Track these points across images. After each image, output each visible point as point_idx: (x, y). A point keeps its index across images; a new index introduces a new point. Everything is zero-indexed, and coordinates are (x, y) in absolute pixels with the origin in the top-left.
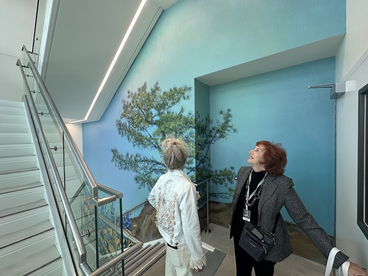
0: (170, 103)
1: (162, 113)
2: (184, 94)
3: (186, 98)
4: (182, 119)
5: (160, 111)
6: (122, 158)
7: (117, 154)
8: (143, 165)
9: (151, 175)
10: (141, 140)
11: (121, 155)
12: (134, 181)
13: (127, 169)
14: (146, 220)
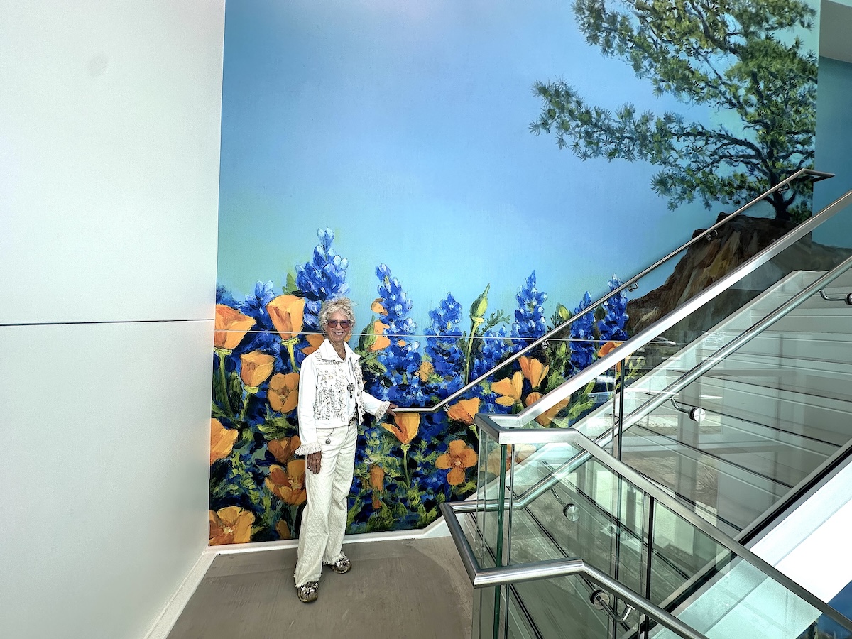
0: (773, 20)
1: (754, 33)
2: (802, 16)
3: (806, 25)
4: (796, 61)
5: (749, 26)
6: (598, 121)
7: (573, 105)
8: (691, 146)
9: (714, 169)
10: (685, 79)
11: (597, 112)
12: (653, 189)
13: (623, 154)
14: (691, 285)
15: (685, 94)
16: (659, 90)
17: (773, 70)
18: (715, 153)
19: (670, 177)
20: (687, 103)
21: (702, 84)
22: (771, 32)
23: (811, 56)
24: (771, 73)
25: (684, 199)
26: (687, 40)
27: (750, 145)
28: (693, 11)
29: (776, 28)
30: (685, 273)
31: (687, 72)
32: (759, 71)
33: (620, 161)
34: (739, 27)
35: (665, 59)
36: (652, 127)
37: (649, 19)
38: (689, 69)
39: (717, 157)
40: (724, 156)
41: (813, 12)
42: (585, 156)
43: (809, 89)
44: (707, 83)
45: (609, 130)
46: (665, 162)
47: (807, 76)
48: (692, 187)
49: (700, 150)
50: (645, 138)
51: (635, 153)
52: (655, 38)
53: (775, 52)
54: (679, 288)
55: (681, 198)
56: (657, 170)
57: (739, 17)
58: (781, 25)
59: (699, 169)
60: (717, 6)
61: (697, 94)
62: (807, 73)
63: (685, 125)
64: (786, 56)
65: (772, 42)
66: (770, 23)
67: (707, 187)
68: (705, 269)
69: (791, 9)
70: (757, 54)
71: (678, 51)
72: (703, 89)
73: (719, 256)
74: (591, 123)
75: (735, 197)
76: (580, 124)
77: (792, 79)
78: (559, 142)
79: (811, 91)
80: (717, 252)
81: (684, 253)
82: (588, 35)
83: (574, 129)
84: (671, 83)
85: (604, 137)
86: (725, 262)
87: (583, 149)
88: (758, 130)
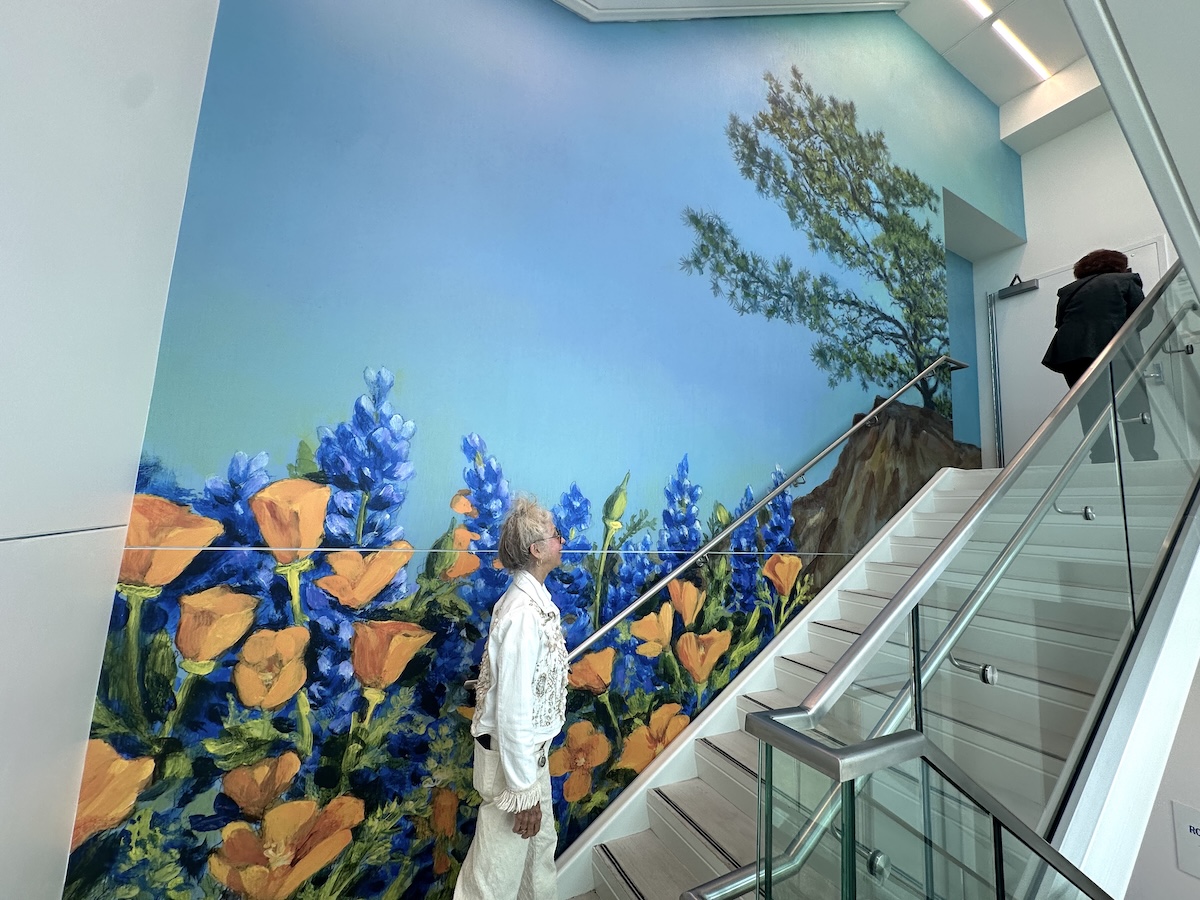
1: (893, 206)
2: (929, 199)
3: (933, 209)
4: (928, 243)
5: (888, 198)
6: (755, 269)
7: (728, 245)
8: (846, 315)
9: (868, 344)
10: (837, 239)
11: (753, 259)
12: (813, 360)
13: (782, 314)
14: (855, 481)
15: (837, 255)
16: (814, 246)
17: (911, 247)
18: (868, 327)
19: (828, 348)
20: (840, 266)
21: (853, 249)
22: (907, 209)
23: (939, 241)
24: (909, 250)
25: (842, 375)
26: (837, 198)
27: (897, 324)
28: (840, 168)
30: (848, 466)
31: (839, 233)
33: (778, 321)
34: (881, 197)
35: (818, 214)
36: (809, 286)
37: (802, 166)
38: (839, 228)
39: (870, 332)
40: (876, 332)
41: (937, 198)
42: (742, 309)
43: (940, 273)
44: (857, 248)
45: (766, 283)
46: (823, 330)
47: (938, 260)
48: (849, 363)
49: (854, 322)
50: (802, 299)
51: (794, 314)
52: (808, 188)
54: (843, 485)
55: (840, 375)
56: (816, 338)
57: (881, 185)
58: (914, 203)
59: (854, 343)
60: (861, 169)
61: (849, 258)
62: (938, 257)
63: (840, 290)
66: (906, 199)
67: (863, 364)
68: (866, 462)
69: (921, 190)
70: (897, 228)
71: (829, 208)
72: (853, 254)
73: (878, 447)
74: (748, 270)
75: (888, 379)
76: (737, 270)
77: (926, 260)
78: (713, 288)
79: (941, 275)
80: (877, 441)
81: (847, 441)
82: (742, 166)
83: (729, 274)
84: (824, 241)
85: (761, 290)
86: (884, 454)
87: (740, 301)
88: (903, 309)
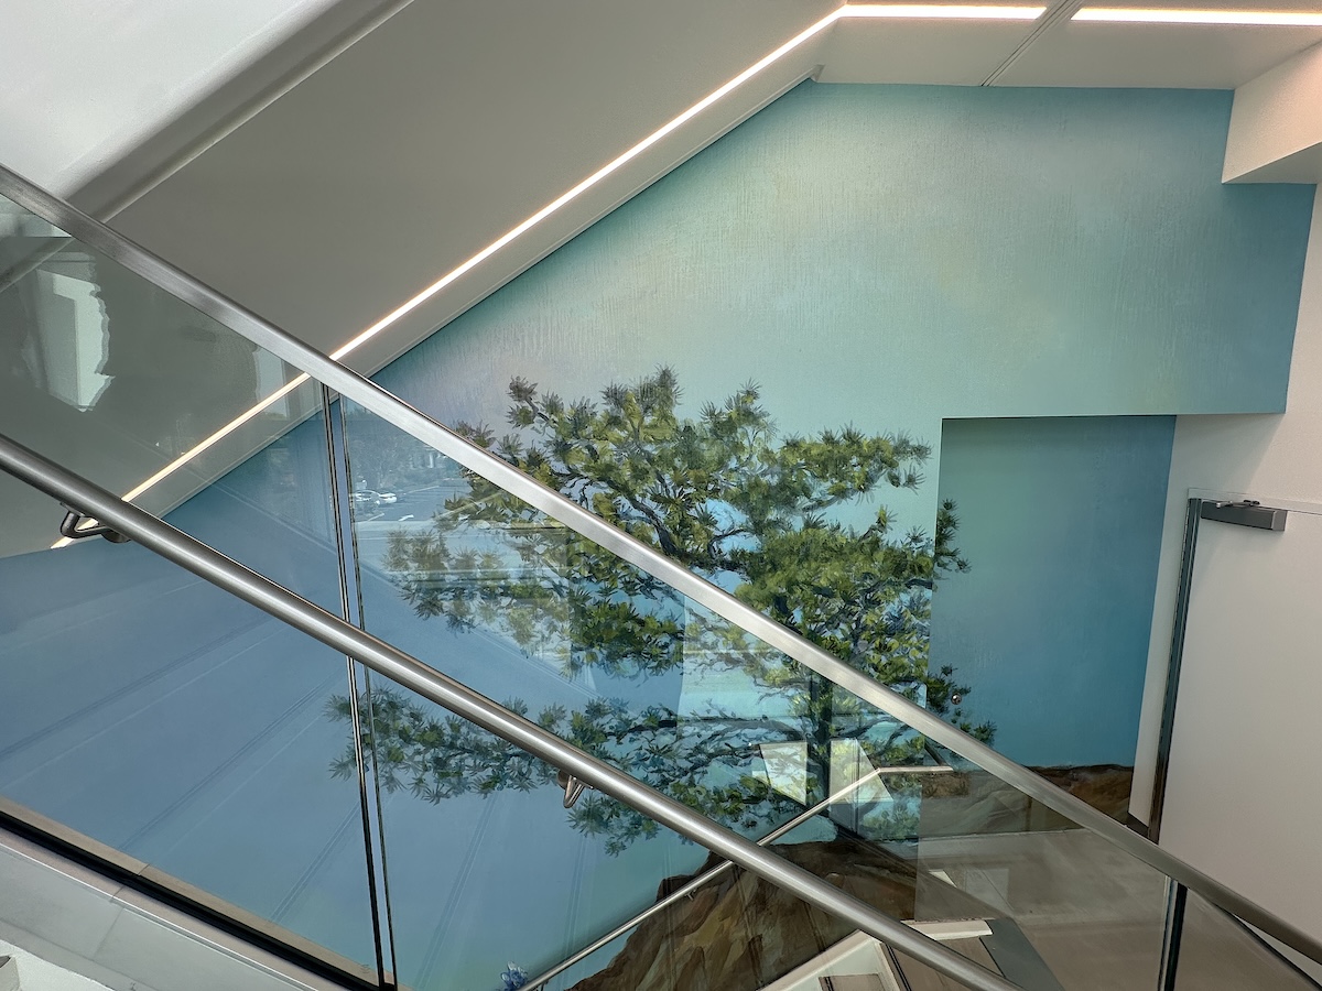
0: (821, 488)
1: (776, 523)
2: (892, 465)
3: (903, 480)
4: (879, 556)
5: (763, 513)
6: (455, 738)
7: (405, 722)
8: (646, 746)
9: (696, 777)
10: (626, 637)
11: (451, 726)
13: (509, 782)
14: (660, 965)
17: (823, 582)
18: (698, 750)
19: (607, 803)
20: (633, 677)
22: (816, 515)
23: (915, 539)
24: (819, 590)
25: (637, 833)
27: (774, 726)
28: (635, 513)
29: (830, 502)
31: (629, 625)
32: (791, 591)
33: (507, 795)
34: (740, 518)
36: (564, 729)
37: (540, 549)
38: (632, 618)
39: (702, 757)
40: (719, 753)
41: (920, 452)
42: (438, 796)
43: (912, 600)
44: (673, 635)
45: (478, 750)
47: (905, 579)
49: (667, 750)
51: (534, 777)
52: (557, 579)
53: (825, 547)
54: (636, 971)
55: (632, 834)
57: (740, 500)
58: (841, 494)
59: (665, 782)
60: (687, 491)
61: (653, 657)
62: (905, 573)
63: (632, 714)
64: (853, 550)
65: (821, 532)
66: (815, 495)
68: (687, 938)
69: (865, 458)
70: (786, 561)
71: (606, 592)
72: (666, 646)
73: (716, 913)
74: (443, 744)
75: (745, 817)
76: (422, 748)
77: (869, 591)
78: (387, 783)
80: (711, 908)
82: (419, 602)
83: (411, 758)
84: (595, 650)
85: (470, 762)
87: (433, 787)
88: (791, 698)
